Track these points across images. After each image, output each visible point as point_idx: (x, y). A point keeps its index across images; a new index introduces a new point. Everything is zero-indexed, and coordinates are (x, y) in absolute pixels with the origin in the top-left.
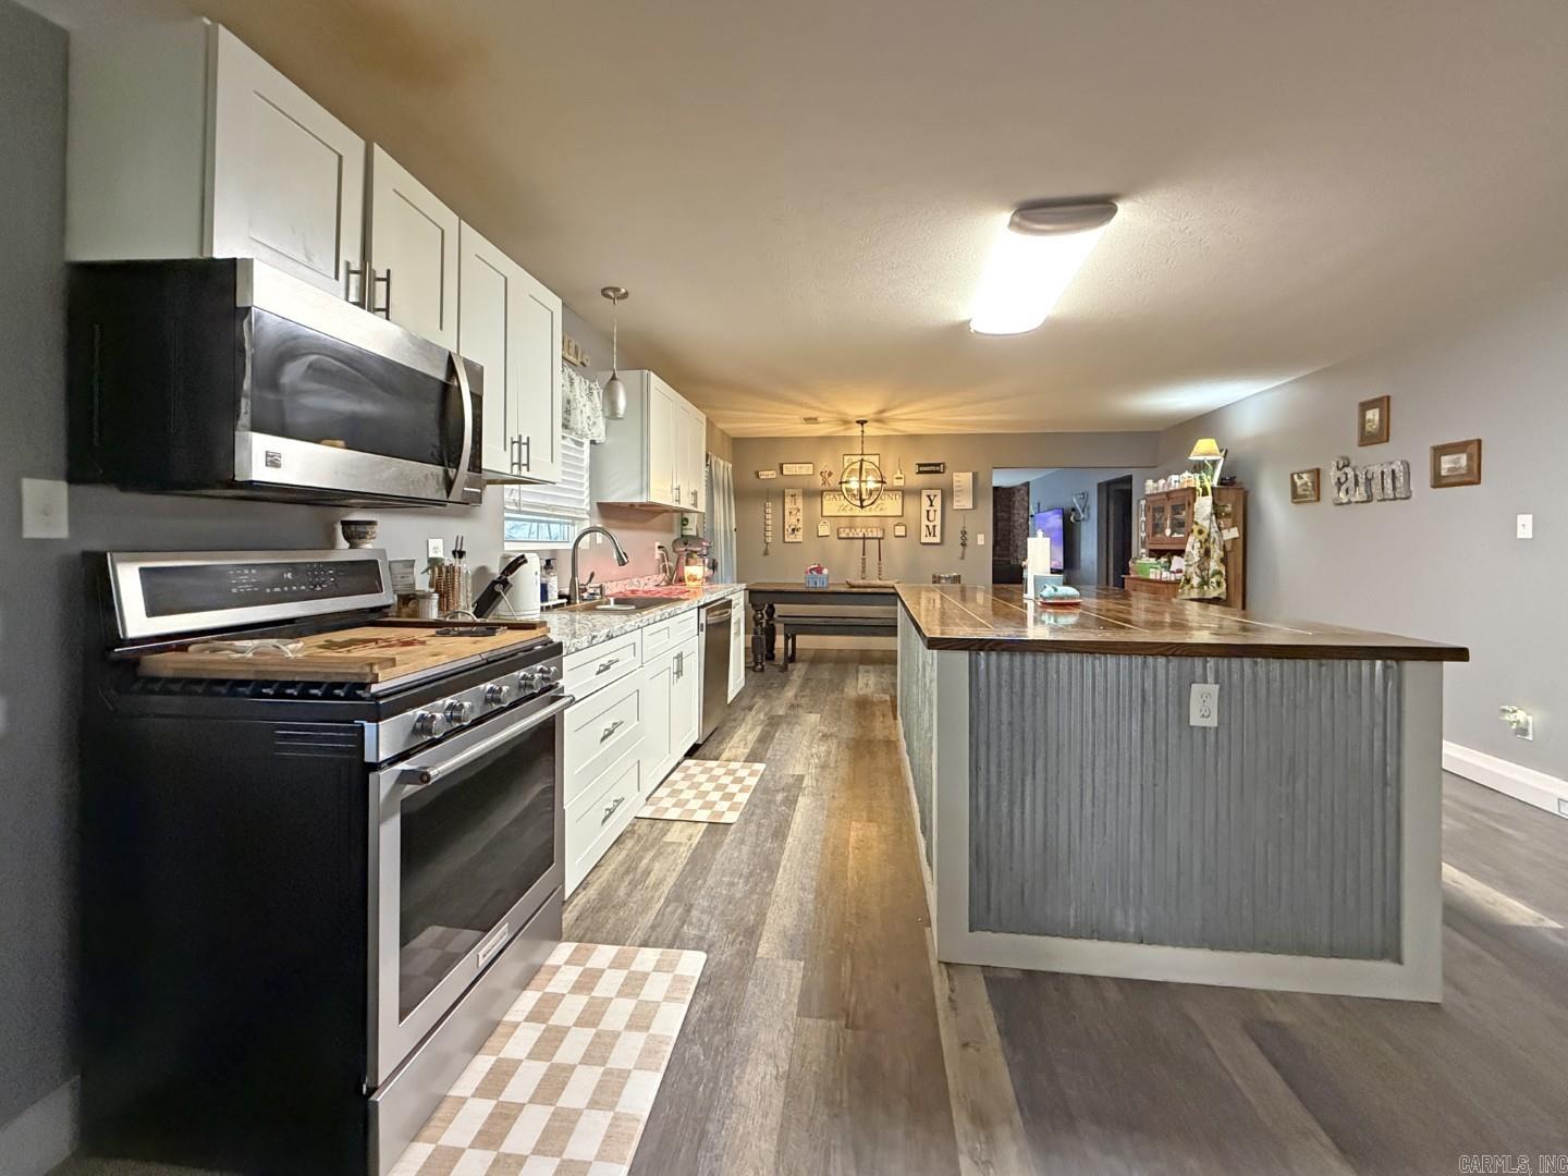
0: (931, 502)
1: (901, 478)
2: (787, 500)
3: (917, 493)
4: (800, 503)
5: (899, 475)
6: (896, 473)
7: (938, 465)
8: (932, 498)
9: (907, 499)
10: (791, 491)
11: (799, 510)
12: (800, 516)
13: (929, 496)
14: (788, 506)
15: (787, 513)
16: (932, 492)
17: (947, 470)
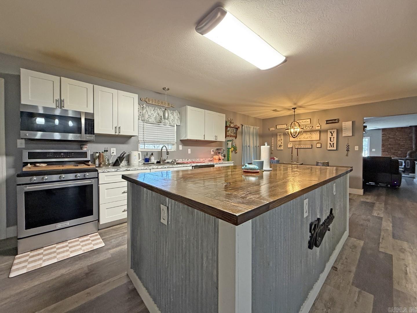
0: (332, 134)
1: (319, 126)
2: (278, 136)
3: (326, 131)
4: (282, 137)
5: (318, 125)
6: (317, 124)
7: (336, 120)
8: (332, 133)
9: (322, 134)
10: (280, 134)
11: (282, 140)
12: (282, 141)
13: (331, 132)
14: (278, 138)
15: (278, 141)
16: (332, 131)
17: (340, 122)
